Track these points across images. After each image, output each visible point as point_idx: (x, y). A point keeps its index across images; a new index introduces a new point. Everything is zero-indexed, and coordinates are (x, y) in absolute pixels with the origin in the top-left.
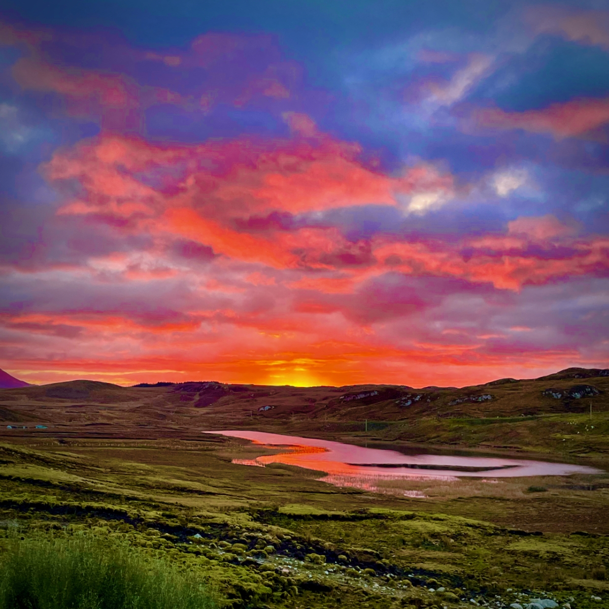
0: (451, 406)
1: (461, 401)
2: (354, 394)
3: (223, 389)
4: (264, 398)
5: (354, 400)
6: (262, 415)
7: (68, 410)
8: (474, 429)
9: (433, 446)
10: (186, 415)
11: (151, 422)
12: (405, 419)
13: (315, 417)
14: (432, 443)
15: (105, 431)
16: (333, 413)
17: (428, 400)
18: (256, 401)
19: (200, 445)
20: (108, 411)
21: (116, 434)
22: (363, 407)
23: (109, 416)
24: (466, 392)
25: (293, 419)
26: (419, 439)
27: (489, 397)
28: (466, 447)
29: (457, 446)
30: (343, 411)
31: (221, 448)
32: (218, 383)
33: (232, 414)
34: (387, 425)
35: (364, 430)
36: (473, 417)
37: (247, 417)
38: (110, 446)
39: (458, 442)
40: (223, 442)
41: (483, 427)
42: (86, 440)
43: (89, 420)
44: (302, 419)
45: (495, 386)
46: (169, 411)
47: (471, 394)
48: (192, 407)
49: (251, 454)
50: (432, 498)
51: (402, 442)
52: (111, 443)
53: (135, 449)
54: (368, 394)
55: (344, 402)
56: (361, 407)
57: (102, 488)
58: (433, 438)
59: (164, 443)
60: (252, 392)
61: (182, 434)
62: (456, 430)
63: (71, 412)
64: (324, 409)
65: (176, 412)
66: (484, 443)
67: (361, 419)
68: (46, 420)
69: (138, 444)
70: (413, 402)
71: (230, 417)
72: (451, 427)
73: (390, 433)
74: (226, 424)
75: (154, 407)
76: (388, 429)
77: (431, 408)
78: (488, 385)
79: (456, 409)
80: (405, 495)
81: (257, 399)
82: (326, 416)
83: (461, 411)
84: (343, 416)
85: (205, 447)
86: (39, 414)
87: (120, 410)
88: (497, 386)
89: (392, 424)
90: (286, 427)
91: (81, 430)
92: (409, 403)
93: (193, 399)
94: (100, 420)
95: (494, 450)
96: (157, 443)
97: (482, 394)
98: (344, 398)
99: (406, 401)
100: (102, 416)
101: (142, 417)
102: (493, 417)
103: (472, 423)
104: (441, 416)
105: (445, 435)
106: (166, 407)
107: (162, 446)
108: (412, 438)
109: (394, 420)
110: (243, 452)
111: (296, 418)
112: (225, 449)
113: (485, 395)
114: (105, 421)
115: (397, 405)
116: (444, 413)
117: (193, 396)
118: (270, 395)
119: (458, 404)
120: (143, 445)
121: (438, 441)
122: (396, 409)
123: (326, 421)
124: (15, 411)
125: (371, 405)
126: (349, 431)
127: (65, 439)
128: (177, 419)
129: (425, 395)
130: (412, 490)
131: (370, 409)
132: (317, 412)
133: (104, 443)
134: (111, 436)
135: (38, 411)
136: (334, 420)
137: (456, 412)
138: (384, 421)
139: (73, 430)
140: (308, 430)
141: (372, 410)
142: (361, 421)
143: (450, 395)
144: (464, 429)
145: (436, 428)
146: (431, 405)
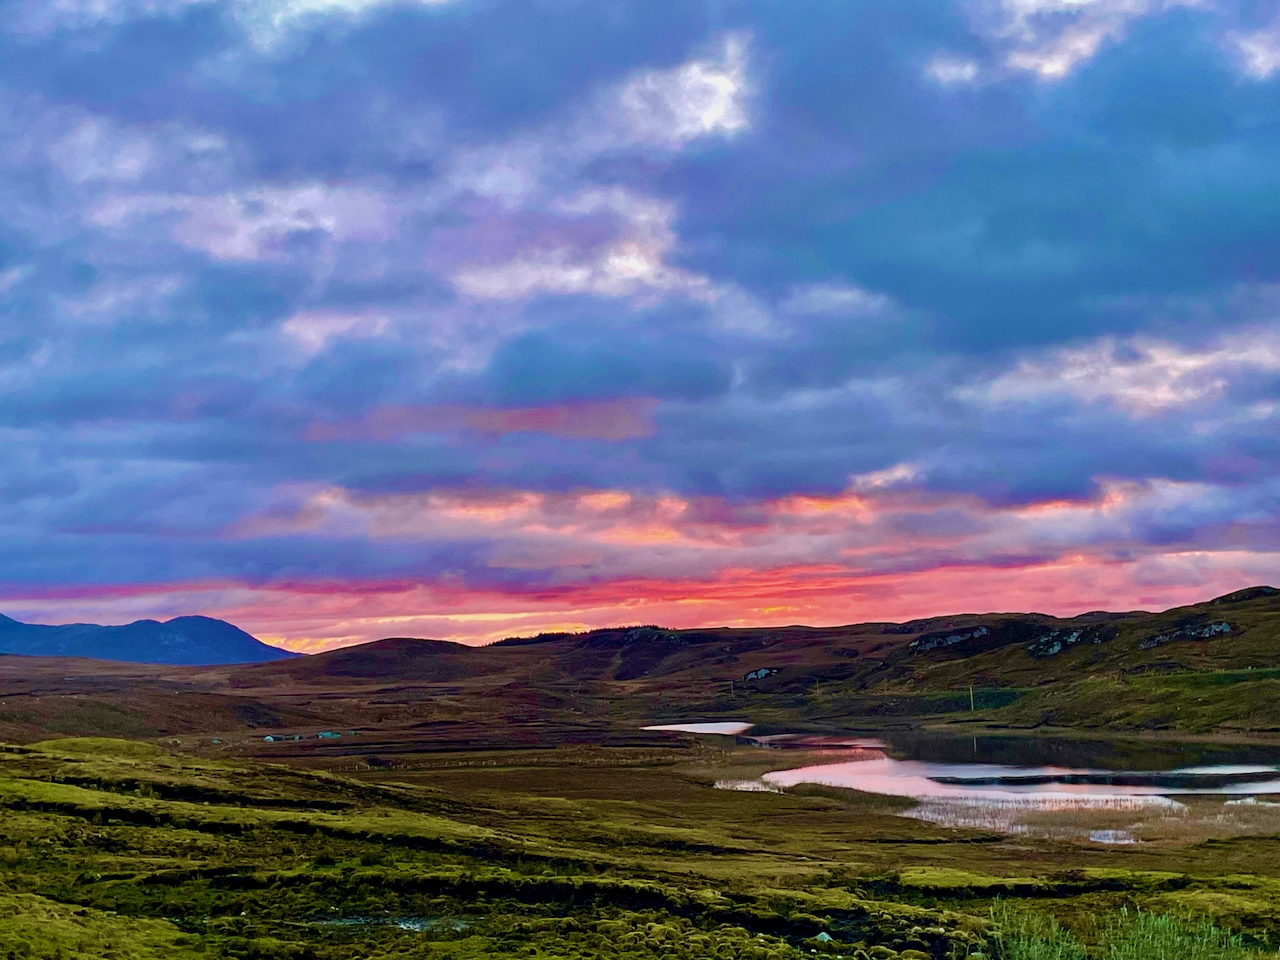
0: (1145, 650)
1: (1167, 639)
2: (937, 635)
3: (668, 639)
4: (751, 654)
5: (940, 647)
6: (752, 688)
7: (374, 698)
8: (1204, 695)
9: (1120, 736)
10: (600, 695)
11: (534, 714)
12: (1052, 681)
13: (864, 687)
14: (1116, 729)
15: (454, 736)
16: (899, 676)
17: (1096, 641)
18: (736, 659)
19: (643, 754)
20: (450, 696)
21: (474, 740)
22: (961, 661)
23: (452, 706)
24: (1174, 618)
25: (818, 692)
26: (1087, 722)
27: (1225, 628)
28: (1191, 734)
29: (1172, 732)
30: (921, 672)
31: (687, 758)
32: (656, 628)
33: (694, 689)
34: (1013, 696)
35: (969, 708)
36: (1196, 671)
37: (724, 694)
38: (468, 766)
39: (1171, 724)
40: (686, 747)
41: (1221, 691)
42: (419, 756)
43: (415, 715)
44: (835, 692)
45: (1233, 604)
46: (567, 691)
47: (1187, 623)
48: (608, 679)
49: (749, 769)
50: (1150, 844)
51: (1053, 729)
52: (467, 760)
53: (519, 768)
54: (969, 635)
55: (919, 652)
56: (955, 662)
57: (538, 848)
58: (1116, 719)
59: (571, 755)
60: (727, 644)
61: (604, 734)
62: (1163, 699)
63: (379, 703)
64: (879, 669)
65: (581, 692)
66: (1228, 724)
67: (957, 686)
68: (334, 720)
69: (520, 758)
70: (1066, 646)
71: (688, 695)
72: (1153, 693)
73: (1024, 711)
74: (682, 710)
75: (536, 684)
76: (1019, 703)
77: (1105, 655)
78: (1217, 603)
79: (1158, 655)
80: (1092, 839)
81: (739, 656)
82: (884, 684)
83: (1170, 658)
84: (920, 682)
85: (654, 758)
86: (319, 710)
87: (472, 694)
88: (1239, 603)
89: (1025, 694)
90: (805, 708)
91: (407, 736)
92: (1057, 649)
93: (610, 665)
94: (437, 717)
95: (1252, 737)
96: (558, 756)
97: (1210, 622)
98: (919, 645)
99: (1050, 644)
100: (438, 706)
101: (516, 704)
102: (1239, 668)
103: (1197, 684)
104: (1130, 672)
105: (1142, 711)
106: (560, 682)
107: (567, 760)
108: (1072, 721)
109: (1029, 686)
110: (731, 764)
111: (822, 690)
112: (694, 760)
113: (1215, 623)
114: (445, 717)
115: (1032, 653)
116: (1135, 665)
117: (610, 657)
118: (763, 647)
119: (1160, 644)
120: (531, 760)
121: (1129, 724)
122: (1031, 663)
123: (887, 693)
124: (274, 707)
125: (978, 657)
126: (936, 712)
127: (379, 756)
128: (584, 704)
129: (1088, 629)
130: (1104, 828)
131: (975, 666)
132: (865, 675)
133: (454, 760)
134: (464, 745)
135: (315, 704)
136: (904, 691)
137: (1158, 662)
138: (1008, 688)
139: (390, 738)
140: (850, 714)
141: (981, 667)
142: (959, 690)
143: (1142, 627)
144: (1182, 696)
145: (1120, 696)
146: (1104, 649)
